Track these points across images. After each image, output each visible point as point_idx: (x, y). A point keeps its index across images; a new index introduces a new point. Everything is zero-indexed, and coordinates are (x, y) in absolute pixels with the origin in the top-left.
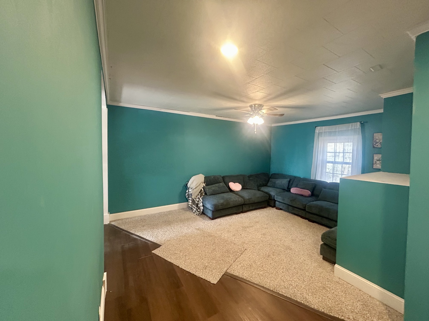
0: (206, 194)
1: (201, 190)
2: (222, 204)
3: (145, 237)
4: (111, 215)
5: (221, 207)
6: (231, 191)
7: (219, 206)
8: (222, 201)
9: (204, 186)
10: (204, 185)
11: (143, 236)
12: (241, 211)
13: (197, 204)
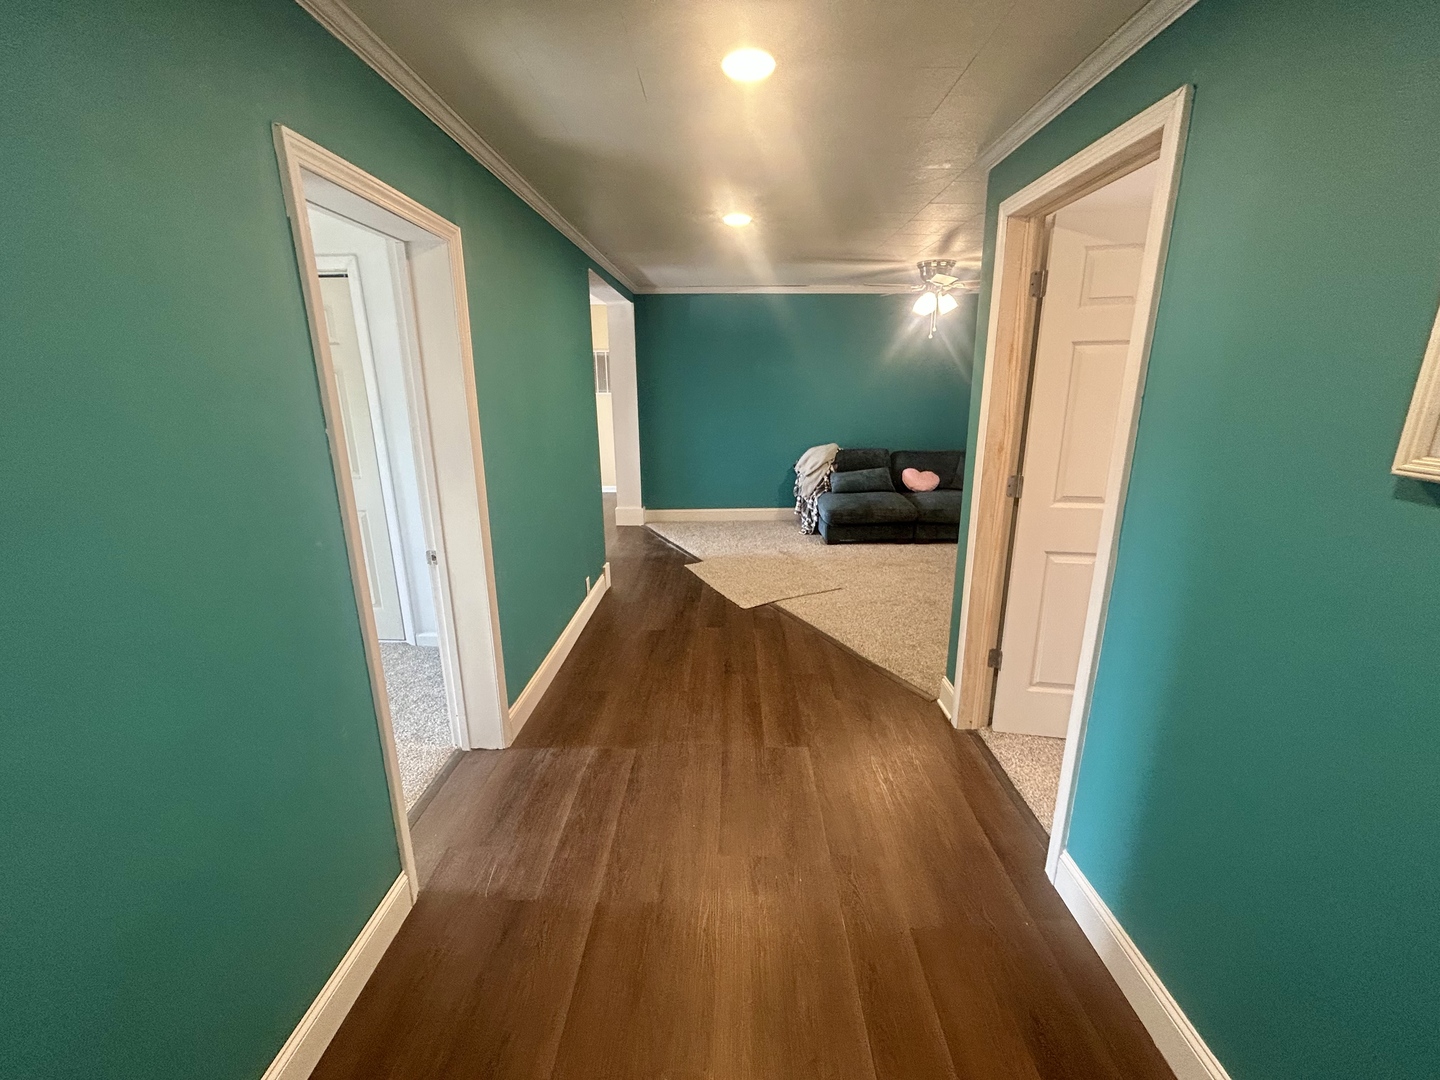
0: (830, 490)
1: (823, 479)
2: (851, 513)
3: (686, 549)
4: (648, 511)
5: (849, 518)
6: (902, 488)
7: (842, 515)
8: (852, 506)
9: (831, 472)
10: (832, 469)
11: (683, 547)
12: (911, 536)
13: (810, 511)
